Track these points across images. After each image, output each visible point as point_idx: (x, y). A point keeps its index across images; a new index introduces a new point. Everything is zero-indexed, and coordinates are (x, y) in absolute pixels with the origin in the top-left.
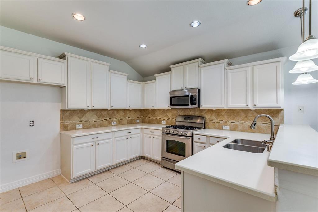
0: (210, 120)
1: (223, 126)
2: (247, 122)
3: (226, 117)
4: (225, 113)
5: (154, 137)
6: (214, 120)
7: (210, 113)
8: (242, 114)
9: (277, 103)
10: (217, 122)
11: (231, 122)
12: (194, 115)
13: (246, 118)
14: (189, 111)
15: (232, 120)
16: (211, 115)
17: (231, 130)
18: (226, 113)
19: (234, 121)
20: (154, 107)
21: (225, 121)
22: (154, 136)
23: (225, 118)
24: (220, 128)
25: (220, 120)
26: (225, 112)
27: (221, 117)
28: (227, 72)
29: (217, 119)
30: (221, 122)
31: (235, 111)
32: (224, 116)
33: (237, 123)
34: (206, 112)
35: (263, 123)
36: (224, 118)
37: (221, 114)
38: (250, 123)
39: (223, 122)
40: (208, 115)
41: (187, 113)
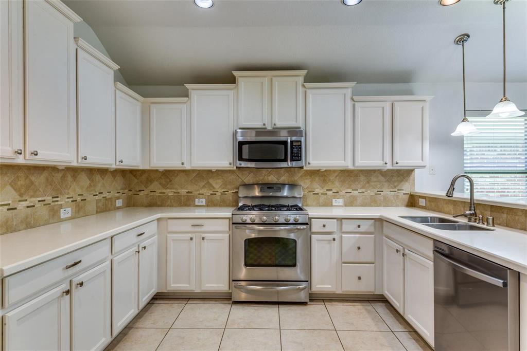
0: (309, 191)
1: (334, 200)
2: (369, 191)
3: (337, 184)
4: (336, 177)
5: (203, 239)
6: (317, 191)
7: (309, 177)
8: (362, 178)
9: (422, 160)
10: (322, 194)
11: (346, 193)
12: (278, 182)
13: (367, 185)
14: (265, 175)
15: (348, 188)
16: (312, 182)
17: (346, 206)
18: (338, 177)
19: (350, 190)
20: (185, 165)
21: (335, 191)
22: (204, 235)
23: (336, 186)
24: (328, 204)
25: (327, 190)
26: (336, 174)
27: (329, 183)
28: (354, 106)
29: (323, 188)
30: (330, 193)
31: (351, 173)
32: (335, 182)
33: (355, 193)
34: (302, 176)
35: (391, 191)
36: (333, 186)
37: (330, 179)
38: (373, 191)
39: (333, 193)
40: (306, 181)
41: (261, 178)
